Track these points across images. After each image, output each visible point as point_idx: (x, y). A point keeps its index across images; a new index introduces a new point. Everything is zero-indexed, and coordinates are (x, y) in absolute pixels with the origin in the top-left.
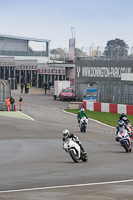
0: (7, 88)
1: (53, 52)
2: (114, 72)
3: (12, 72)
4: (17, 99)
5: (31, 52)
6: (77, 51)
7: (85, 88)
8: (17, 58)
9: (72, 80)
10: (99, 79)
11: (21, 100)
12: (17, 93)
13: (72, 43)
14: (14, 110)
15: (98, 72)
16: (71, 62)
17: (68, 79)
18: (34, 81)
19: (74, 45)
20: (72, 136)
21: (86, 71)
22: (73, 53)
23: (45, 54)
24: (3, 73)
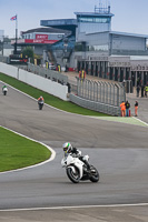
0: (121, 91)
3: (127, 73)
4: (132, 104)
8: (133, 58)
12: (132, 96)
14: (129, 115)
24: (117, 74)
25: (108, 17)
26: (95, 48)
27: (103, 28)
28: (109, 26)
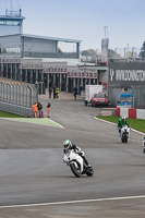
0: (34, 93)
1: (85, 53)
3: (40, 75)
4: (44, 105)
5: (59, 54)
6: (110, 52)
7: (118, 93)
8: (45, 60)
9: (105, 84)
10: (135, 83)
11: (49, 106)
12: (45, 98)
13: (105, 43)
14: (41, 116)
15: (133, 75)
16: (104, 64)
17: (100, 83)
18: (63, 85)
19: (107, 46)
20: (74, 148)
21: (121, 75)
22: (106, 54)
23: (75, 55)
24: (29, 76)
25: (20, 20)
26: (8, 50)
27: (15, 31)
28: (21, 29)
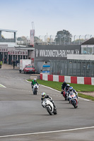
1: (19, 39)
2: (62, 53)
5: (3, 39)
6: (36, 39)
7: (41, 65)
9: (33, 59)
10: (52, 58)
13: (32, 33)
15: (51, 53)
16: (32, 46)
17: (29, 58)
18: (5, 60)
19: (34, 34)
21: (42, 53)
22: (33, 40)
23: (13, 40)
